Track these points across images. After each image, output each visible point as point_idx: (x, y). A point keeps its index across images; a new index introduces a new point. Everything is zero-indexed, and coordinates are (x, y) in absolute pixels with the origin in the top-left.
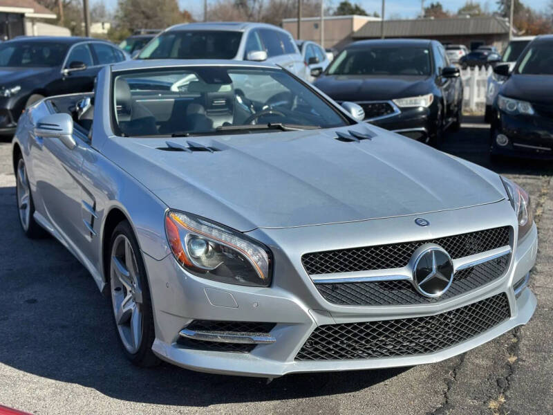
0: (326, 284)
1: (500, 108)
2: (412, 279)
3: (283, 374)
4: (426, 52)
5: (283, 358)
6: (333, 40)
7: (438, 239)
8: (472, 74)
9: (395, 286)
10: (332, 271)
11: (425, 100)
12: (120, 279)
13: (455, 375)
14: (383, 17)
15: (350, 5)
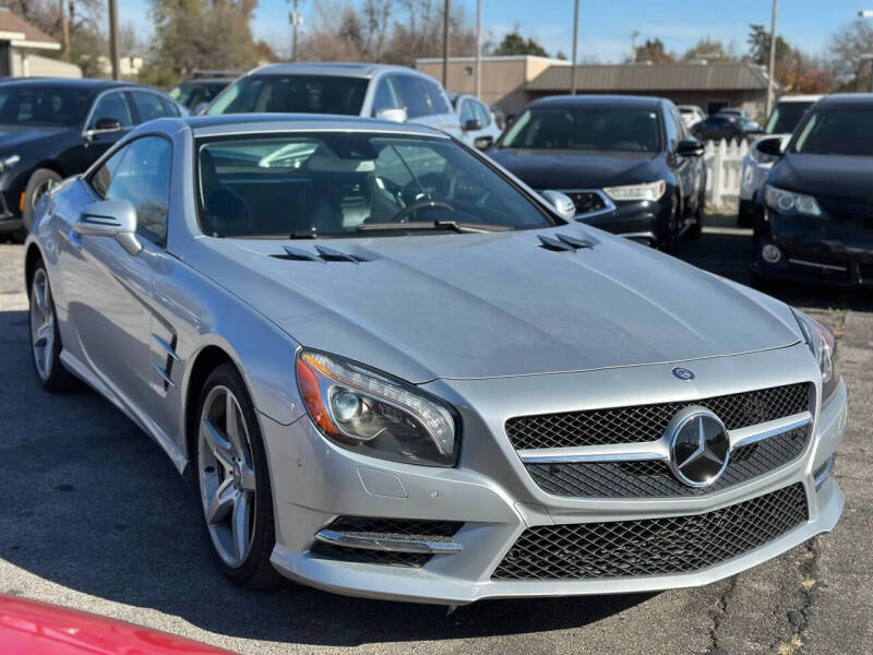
0: (540, 464)
1: (769, 204)
2: (669, 458)
3: (474, 600)
4: (653, 116)
5: (474, 576)
6: (494, 93)
7: (706, 400)
8: (717, 152)
9: (644, 468)
10: (551, 444)
11: (653, 190)
12: (216, 454)
13: (725, 605)
14: (574, 59)
15: (521, 39)
